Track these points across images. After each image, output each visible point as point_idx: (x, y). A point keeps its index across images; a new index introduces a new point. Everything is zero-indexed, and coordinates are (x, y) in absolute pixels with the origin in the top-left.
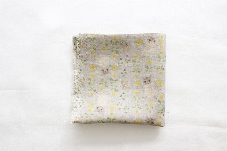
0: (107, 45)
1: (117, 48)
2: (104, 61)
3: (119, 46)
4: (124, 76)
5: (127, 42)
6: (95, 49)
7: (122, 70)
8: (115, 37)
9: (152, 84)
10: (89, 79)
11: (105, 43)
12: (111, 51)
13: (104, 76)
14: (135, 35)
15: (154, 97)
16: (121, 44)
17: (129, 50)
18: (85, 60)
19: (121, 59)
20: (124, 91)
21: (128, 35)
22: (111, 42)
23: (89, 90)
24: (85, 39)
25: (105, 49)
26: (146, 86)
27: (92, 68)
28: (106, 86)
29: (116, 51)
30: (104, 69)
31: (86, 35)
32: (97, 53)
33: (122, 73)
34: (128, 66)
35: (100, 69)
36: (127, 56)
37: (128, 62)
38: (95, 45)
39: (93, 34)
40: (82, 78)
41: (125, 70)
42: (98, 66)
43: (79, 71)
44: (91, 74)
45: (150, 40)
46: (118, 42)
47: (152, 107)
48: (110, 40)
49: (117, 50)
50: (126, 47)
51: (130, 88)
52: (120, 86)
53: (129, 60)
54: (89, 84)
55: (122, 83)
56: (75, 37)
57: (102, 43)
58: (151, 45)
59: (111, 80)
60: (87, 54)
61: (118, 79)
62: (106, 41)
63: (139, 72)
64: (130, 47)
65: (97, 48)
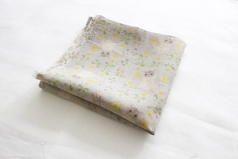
0: (119, 33)
1: (128, 40)
2: (109, 46)
3: (131, 37)
4: (124, 65)
5: (141, 37)
6: (105, 33)
7: (124, 60)
8: (131, 28)
9: (154, 77)
10: (84, 56)
11: (118, 31)
12: (120, 39)
13: (102, 57)
14: (152, 34)
15: (151, 90)
16: (134, 37)
17: (140, 44)
18: (90, 38)
19: (128, 50)
20: (116, 77)
21: (145, 31)
22: (125, 31)
23: (77, 64)
24: (100, 20)
25: (115, 37)
26: (145, 79)
27: (92, 48)
28: (98, 66)
29: (126, 42)
30: (105, 52)
31: (103, 17)
32: (105, 37)
33: (122, 62)
34: (133, 58)
35: (101, 51)
36: (136, 49)
37: (134, 55)
38: (107, 30)
39: (110, 20)
40: (76, 52)
41: (127, 60)
42: (100, 48)
43: (78, 45)
44: (89, 52)
45: (167, 40)
46: (131, 33)
47: (144, 99)
48: (125, 29)
49: (128, 41)
50: (139, 41)
51: (124, 77)
52: (114, 72)
53: (136, 54)
54: (81, 59)
55: (118, 70)
56: (91, 18)
57: (114, 30)
58: (166, 44)
59: (106, 63)
60: (94, 34)
61: (114, 65)
62: (120, 29)
63: (143, 65)
64: (142, 42)
65: (108, 33)
